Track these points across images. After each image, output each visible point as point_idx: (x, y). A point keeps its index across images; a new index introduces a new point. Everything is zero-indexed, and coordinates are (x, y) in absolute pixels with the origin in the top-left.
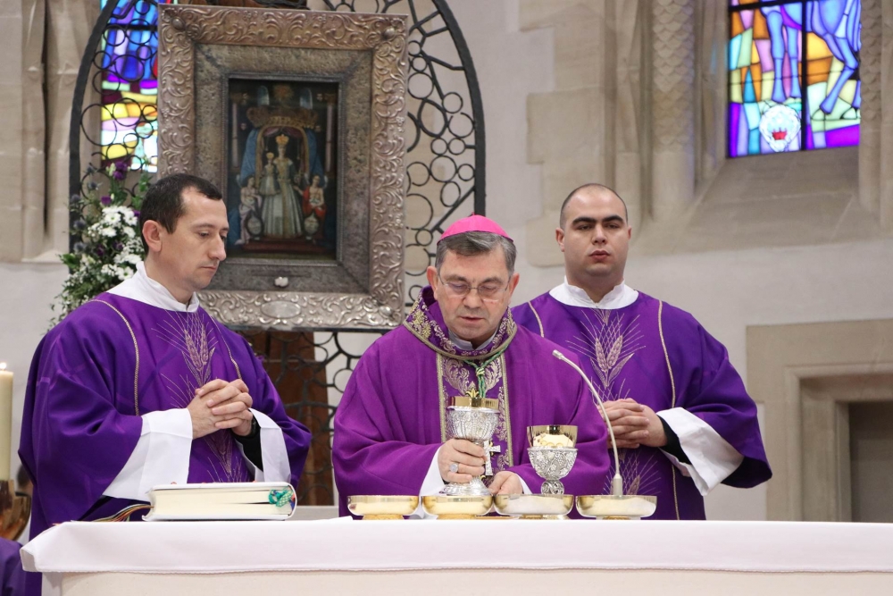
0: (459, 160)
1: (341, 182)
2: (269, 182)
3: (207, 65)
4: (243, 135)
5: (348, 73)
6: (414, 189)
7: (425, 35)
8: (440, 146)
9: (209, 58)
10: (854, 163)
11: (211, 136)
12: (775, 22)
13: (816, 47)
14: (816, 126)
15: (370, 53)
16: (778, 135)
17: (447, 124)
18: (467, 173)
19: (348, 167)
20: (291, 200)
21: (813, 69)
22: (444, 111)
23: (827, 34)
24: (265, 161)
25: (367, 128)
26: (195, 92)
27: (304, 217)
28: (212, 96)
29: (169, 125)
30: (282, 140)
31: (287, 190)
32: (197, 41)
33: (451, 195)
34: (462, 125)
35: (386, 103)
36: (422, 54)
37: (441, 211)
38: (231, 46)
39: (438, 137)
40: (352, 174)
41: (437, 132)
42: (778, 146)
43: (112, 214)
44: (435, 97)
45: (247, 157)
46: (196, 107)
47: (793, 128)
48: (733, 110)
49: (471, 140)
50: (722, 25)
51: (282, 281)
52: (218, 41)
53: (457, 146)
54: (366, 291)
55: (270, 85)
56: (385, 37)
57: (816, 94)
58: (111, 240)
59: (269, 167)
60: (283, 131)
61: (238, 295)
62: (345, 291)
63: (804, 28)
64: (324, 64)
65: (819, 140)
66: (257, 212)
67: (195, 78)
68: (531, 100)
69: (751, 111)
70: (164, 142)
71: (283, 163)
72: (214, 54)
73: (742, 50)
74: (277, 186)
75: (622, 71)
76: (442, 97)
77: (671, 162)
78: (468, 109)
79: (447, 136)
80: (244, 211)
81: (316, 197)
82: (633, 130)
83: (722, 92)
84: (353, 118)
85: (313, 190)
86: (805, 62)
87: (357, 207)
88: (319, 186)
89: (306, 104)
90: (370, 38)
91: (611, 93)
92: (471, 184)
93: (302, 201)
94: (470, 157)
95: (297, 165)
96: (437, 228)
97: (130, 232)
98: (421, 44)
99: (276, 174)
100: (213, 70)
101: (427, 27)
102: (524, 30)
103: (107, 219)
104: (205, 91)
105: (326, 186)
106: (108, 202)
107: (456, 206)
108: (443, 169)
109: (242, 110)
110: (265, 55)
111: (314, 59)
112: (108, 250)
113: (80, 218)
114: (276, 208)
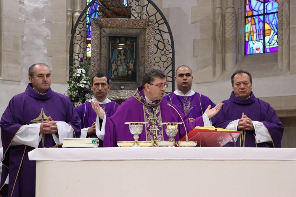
0: (168, 56)
1: (137, 62)
2: (119, 62)
3: (103, 33)
4: (113, 50)
5: (139, 34)
6: (156, 64)
7: (159, 24)
8: (163, 53)
9: (104, 31)
10: (277, 56)
11: (104, 51)
12: (257, 20)
13: (267, 27)
14: (267, 47)
15: (145, 29)
16: (258, 49)
17: (165, 47)
18: (170, 59)
19: (139, 58)
20: (125, 67)
21: (266, 32)
22: (164, 44)
23: (270, 23)
24: (118, 57)
25: (144, 48)
26: (100, 40)
27: (128, 71)
28: (104, 40)
29: (94, 48)
30: (122, 52)
31: (124, 64)
32: (101, 27)
33: (166, 65)
34: (169, 47)
35: (149, 42)
36: (158, 29)
37: (163, 69)
38: (109, 28)
39: (162, 50)
40: (140, 60)
41: (162, 49)
42: (258, 52)
43: (79, 71)
44: (162, 40)
45: (113, 56)
46: (100, 43)
47: (261, 47)
48: (246, 43)
49: (171, 51)
50: (243, 21)
51: (122, 87)
52: (106, 27)
53: (167, 52)
55: (119, 38)
56: (149, 25)
57: (267, 39)
58: (79, 77)
59: (119, 58)
60: (123, 49)
63: (264, 22)
64: (133, 32)
65: (268, 50)
66: (116, 70)
67: (100, 36)
68: (194, 41)
69: (251, 43)
70: (93, 53)
71: (123, 57)
72: (105, 30)
73: (248, 27)
74: (121, 63)
75: (217, 33)
76: (163, 40)
77: (230, 57)
78: (170, 43)
79: (165, 50)
80: (113, 70)
81: (131, 66)
82: (220, 48)
83: (243, 38)
84: (141, 46)
85: (130, 64)
86: (264, 31)
87: (141, 68)
88: (132, 63)
89: (128, 42)
90: (145, 25)
91: (214, 39)
92: (171, 62)
93: (128, 67)
94: (171, 55)
95: (126, 58)
97: (84, 75)
98: (158, 27)
99: (121, 60)
100: (105, 34)
101: (160, 22)
102: (192, 23)
103: (78, 72)
104: (103, 39)
105: (133, 63)
106: (78, 68)
107: (167, 68)
108: (164, 58)
109: (112, 44)
110: (118, 30)
111: (130, 31)
112: (78, 80)
113: (72, 72)
114: (121, 69)
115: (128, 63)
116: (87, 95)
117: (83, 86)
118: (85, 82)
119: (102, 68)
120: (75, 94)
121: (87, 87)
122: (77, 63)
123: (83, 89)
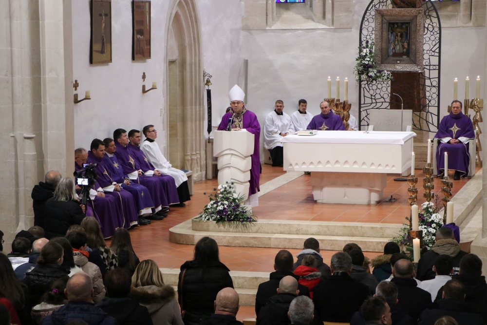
0: (436, 36)
1: (410, 42)
2: (396, 42)
4: (392, 33)
5: (412, 20)
7: (429, 11)
8: (432, 33)
9: (385, 19)
11: (385, 34)
15: (416, 16)
17: (433, 29)
18: (437, 39)
19: (412, 39)
20: (401, 46)
22: (433, 26)
24: (396, 38)
25: (416, 31)
26: (382, 25)
27: (403, 49)
28: (385, 26)
29: (377, 32)
30: (399, 34)
31: (400, 44)
32: (383, 16)
33: (434, 43)
34: (437, 29)
36: (429, 15)
37: (432, 47)
38: (389, 16)
39: (432, 31)
40: (413, 41)
43: (365, 51)
44: (431, 24)
46: (382, 28)
49: (438, 32)
51: (399, 62)
52: (386, 15)
53: (435, 33)
54: (415, 64)
55: (397, 23)
56: (419, 13)
58: (365, 56)
60: (399, 32)
61: (390, 65)
62: (411, 64)
64: (407, 19)
66: (394, 48)
67: (382, 23)
70: (376, 35)
71: (399, 38)
72: (386, 18)
74: (398, 43)
76: (433, 23)
78: (438, 26)
79: (433, 31)
80: (391, 48)
81: (406, 45)
84: (413, 29)
87: (413, 47)
88: (406, 43)
89: (404, 26)
90: (416, 13)
92: (438, 41)
93: (403, 46)
94: (438, 35)
96: (431, 50)
97: (368, 54)
98: (429, 13)
99: (398, 41)
100: (385, 21)
101: (430, 9)
104: (384, 25)
105: (408, 43)
106: (364, 48)
107: (435, 45)
108: (433, 38)
109: (391, 28)
110: (395, 18)
111: (405, 18)
112: (363, 57)
113: (361, 51)
114: (398, 48)
115: (403, 43)
116: (370, 69)
117: (367, 63)
118: (369, 59)
119: (383, 47)
120: (361, 68)
121: (370, 63)
122: (364, 44)
123: (367, 65)
